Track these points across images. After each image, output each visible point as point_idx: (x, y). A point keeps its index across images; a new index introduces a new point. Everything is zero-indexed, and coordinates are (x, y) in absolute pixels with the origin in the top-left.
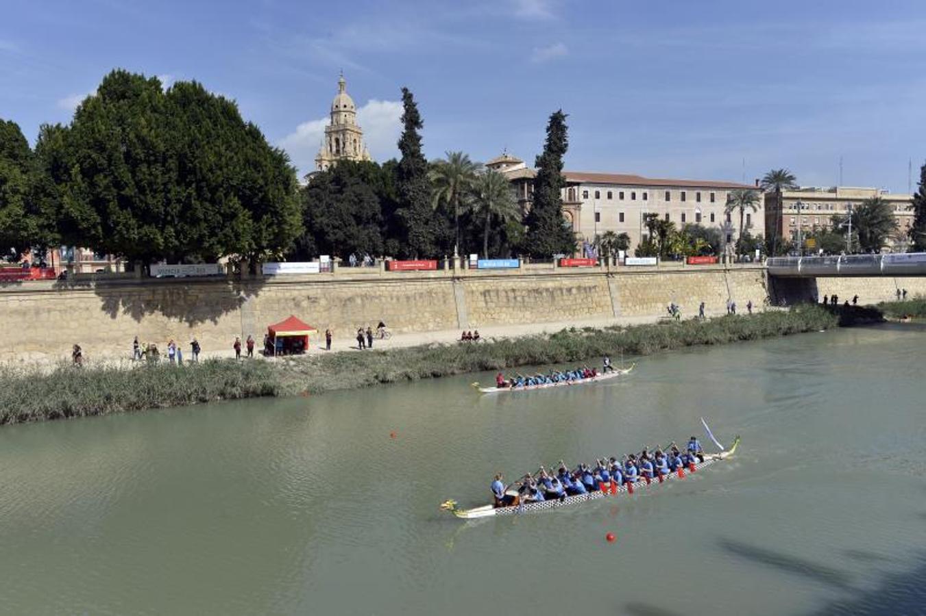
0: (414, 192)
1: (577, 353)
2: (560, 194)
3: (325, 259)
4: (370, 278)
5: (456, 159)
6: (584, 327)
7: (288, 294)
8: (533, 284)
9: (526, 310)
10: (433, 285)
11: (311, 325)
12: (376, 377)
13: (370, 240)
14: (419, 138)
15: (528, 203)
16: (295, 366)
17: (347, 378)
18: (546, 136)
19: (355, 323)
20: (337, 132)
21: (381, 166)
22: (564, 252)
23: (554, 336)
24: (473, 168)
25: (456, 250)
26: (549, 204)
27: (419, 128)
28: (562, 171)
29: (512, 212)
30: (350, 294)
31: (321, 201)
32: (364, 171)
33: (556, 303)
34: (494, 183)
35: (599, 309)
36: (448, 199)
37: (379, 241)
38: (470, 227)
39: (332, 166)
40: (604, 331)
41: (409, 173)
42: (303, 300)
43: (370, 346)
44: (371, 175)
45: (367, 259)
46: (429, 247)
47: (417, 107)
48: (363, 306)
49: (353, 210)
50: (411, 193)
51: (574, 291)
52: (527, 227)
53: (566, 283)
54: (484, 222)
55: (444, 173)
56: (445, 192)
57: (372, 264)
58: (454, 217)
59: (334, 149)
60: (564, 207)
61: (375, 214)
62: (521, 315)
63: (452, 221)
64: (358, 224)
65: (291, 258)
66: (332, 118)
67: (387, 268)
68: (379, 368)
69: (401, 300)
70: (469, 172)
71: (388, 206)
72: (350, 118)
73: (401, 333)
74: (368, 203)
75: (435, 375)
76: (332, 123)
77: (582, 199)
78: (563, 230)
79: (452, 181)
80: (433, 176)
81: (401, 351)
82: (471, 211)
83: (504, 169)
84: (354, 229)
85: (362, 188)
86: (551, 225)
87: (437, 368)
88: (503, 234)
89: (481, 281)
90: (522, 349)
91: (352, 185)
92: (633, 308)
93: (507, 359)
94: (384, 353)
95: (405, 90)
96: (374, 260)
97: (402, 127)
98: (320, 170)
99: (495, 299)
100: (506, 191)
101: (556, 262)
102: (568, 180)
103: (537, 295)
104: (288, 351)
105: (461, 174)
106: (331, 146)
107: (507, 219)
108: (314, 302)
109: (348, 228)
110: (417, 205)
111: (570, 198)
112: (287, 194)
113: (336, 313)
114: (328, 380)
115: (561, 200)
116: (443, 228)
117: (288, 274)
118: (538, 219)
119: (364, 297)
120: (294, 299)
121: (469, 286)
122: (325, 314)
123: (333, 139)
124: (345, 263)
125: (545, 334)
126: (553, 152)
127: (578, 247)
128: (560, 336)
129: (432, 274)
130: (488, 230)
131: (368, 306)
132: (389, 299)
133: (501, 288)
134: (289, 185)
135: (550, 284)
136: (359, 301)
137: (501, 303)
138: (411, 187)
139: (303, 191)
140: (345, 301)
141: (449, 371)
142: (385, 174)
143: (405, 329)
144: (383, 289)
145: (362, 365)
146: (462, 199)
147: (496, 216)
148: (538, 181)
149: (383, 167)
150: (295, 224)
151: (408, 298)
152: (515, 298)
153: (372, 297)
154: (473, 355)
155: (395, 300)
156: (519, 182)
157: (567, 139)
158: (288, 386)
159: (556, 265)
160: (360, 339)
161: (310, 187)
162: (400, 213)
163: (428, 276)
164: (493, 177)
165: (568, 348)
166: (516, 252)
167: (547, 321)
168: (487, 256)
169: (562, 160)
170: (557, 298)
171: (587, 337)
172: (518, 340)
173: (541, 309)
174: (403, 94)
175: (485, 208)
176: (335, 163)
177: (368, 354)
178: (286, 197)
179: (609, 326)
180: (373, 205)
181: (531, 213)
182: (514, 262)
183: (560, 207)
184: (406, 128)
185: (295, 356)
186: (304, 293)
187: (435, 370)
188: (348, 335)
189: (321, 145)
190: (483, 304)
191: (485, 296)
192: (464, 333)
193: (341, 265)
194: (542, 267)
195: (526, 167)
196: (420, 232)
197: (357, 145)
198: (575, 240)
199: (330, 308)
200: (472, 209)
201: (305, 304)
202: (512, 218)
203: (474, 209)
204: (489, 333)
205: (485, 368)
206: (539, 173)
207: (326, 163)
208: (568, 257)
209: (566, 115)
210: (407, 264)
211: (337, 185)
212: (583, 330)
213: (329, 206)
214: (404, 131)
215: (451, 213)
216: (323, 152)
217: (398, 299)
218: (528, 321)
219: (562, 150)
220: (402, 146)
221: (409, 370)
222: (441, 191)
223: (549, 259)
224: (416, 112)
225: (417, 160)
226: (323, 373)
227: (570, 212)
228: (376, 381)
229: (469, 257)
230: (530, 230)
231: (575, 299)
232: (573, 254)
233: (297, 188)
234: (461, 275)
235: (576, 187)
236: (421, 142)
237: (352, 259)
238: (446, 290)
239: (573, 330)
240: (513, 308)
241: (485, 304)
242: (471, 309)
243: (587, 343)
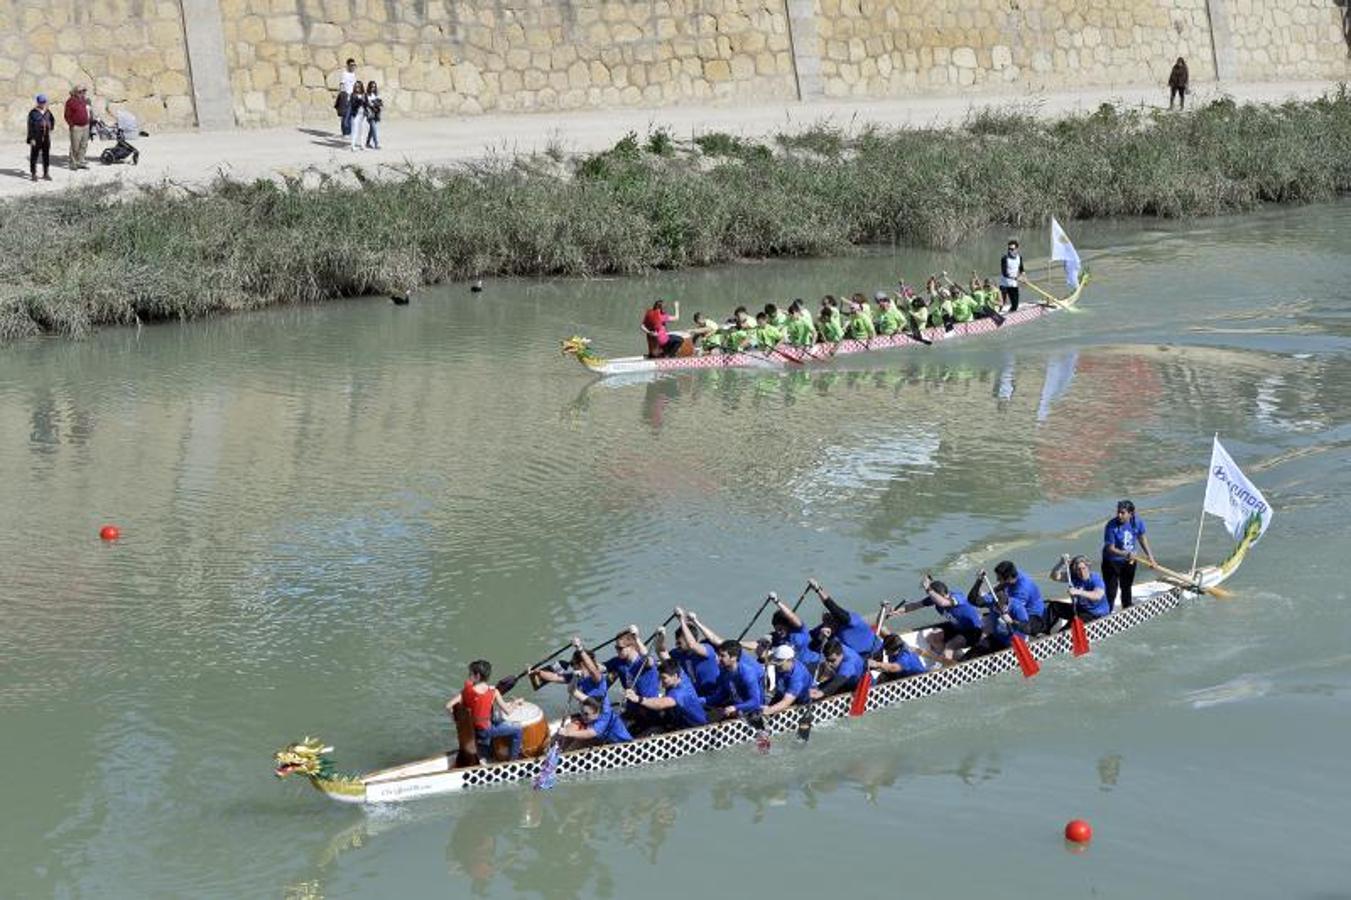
1: (691, 235)
9: (462, 60)
23: (593, 168)
35: (742, 66)
40: (776, 151)
62: (440, 76)
75: (151, 315)
87: (161, 282)
92: (868, 66)
93: (422, 254)
125: (554, 154)
128: (619, 167)
137: (364, 24)
141: (206, 300)
154: (292, 235)
165: (655, 217)
171: (720, 174)
172: (456, 183)
173: (520, 58)
179: (793, 134)
187: (153, 293)
205: (344, 287)
212: (698, 148)
221: (44, 293)
239: (658, 144)
240: (413, 47)
241: (299, 34)
242: (243, 48)
243: (727, 199)
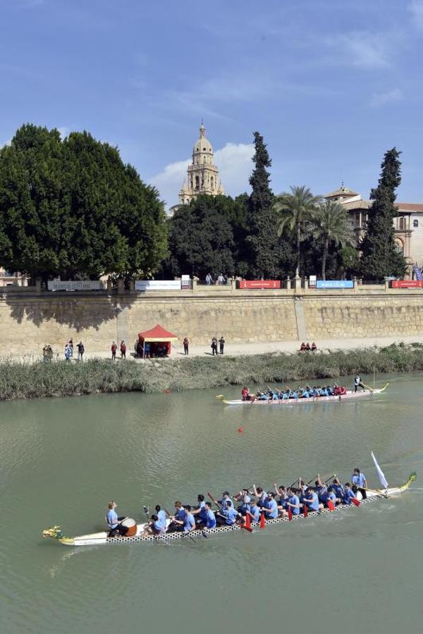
0: (262, 222)
1: (405, 365)
2: (392, 223)
3: (186, 278)
4: (223, 295)
5: (299, 192)
6: (411, 342)
7: (154, 307)
8: (366, 303)
9: (359, 326)
10: (277, 302)
11: (173, 333)
12: (227, 380)
13: (224, 261)
14: (268, 175)
15: (362, 231)
16: (160, 367)
17: (201, 379)
18: (380, 171)
19: (209, 333)
20: (197, 171)
21: (234, 199)
22: (395, 275)
23: (384, 350)
24: (314, 200)
25: (297, 272)
26: (382, 232)
27: (267, 166)
28: (394, 202)
29: (348, 239)
30: (205, 309)
31: (183, 229)
32: (219, 204)
33: (386, 321)
34: (333, 214)
36: (292, 227)
37: (231, 263)
38: (310, 252)
39: (193, 200)
41: (259, 206)
42: (167, 312)
43: (222, 353)
44: (226, 208)
45: (221, 278)
46: (273, 269)
47: (266, 148)
48: (217, 318)
49: (210, 236)
50: (259, 223)
51: (404, 310)
52: (361, 252)
53: (396, 302)
54: (322, 248)
55: (288, 204)
56: (289, 221)
57: (225, 283)
58: (297, 242)
59: (195, 185)
60: (396, 234)
61: (228, 241)
62: (354, 330)
63: (294, 246)
64: (214, 249)
65: (158, 277)
66: (194, 159)
67: (238, 287)
68: (228, 371)
69: (248, 313)
70: (310, 204)
71: (239, 233)
72: (208, 159)
73: (248, 342)
74: (223, 230)
75: (278, 380)
76: (193, 163)
77: (412, 227)
78: (394, 255)
79: (295, 212)
80: (278, 207)
81: (248, 358)
82: (311, 238)
83: (341, 201)
84: (210, 254)
85: (218, 218)
86: (384, 250)
87: (280, 374)
88: (339, 258)
89: (319, 299)
90: (355, 360)
91: (209, 216)
93: (340, 369)
94: (234, 360)
95: (257, 134)
96: (226, 280)
97: (253, 166)
98: (182, 203)
99: (331, 315)
100: (343, 221)
101: (387, 283)
102: (400, 210)
103: (369, 313)
104: (154, 355)
105: (303, 205)
106: (192, 182)
107: (344, 245)
108: (176, 314)
109: (206, 252)
110: (264, 233)
111: (401, 227)
112: (157, 223)
113: (194, 323)
114: (186, 381)
115: (394, 228)
116: (287, 253)
117: (155, 291)
118: (372, 245)
119: (218, 311)
120: (160, 311)
121: (308, 303)
122: (185, 325)
123: (194, 177)
124: (202, 282)
125: (376, 347)
126: (387, 186)
127: (407, 271)
128: (390, 350)
129: (276, 292)
130: (326, 254)
131: (220, 318)
132: (238, 313)
133: (336, 306)
134: (158, 215)
135: (381, 304)
136: (213, 314)
137: (336, 319)
138: (259, 217)
139: (168, 221)
140: (202, 314)
141: (289, 377)
142: (237, 205)
143: (251, 340)
144: (233, 304)
145: (215, 368)
146: (304, 228)
147: (334, 242)
148: (373, 212)
149: (236, 200)
150: (162, 249)
151: (255, 312)
152: (349, 315)
153: (224, 312)
154: (310, 364)
155: (243, 314)
156: (354, 212)
157: (400, 173)
158: (154, 384)
159: (387, 287)
160: (214, 346)
161: (175, 217)
162: (250, 240)
163: (273, 294)
164: (332, 208)
165: (397, 361)
166: (350, 274)
167: (377, 336)
168: (324, 278)
169: (395, 192)
170: (387, 316)
171: (415, 352)
172: (351, 353)
173: (373, 326)
174: (255, 138)
175: (324, 235)
176: (195, 198)
177: (220, 358)
178: (155, 226)
180: (227, 233)
181: (365, 239)
182: (350, 283)
183: (392, 234)
184: (257, 166)
185: (159, 359)
186: (168, 306)
187: (277, 376)
188: (203, 343)
189: (184, 182)
190: (320, 320)
191: (322, 313)
192: (303, 345)
193: (199, 283)
194: (374, 288)
195: (362, 199)
196: (266, 256)
197: (214, 181)
198: (406, 264)
199: (189, 319)
200: (312, 236)
201: (168, 315)
202: (348, 244)
203: (314, 236)
204: (325, 345)
205: (321, 376)
206: (374, 204)
207: (188, 197)
208: (398, 280)
209: (400, 153)
210: (254, 284)
211: (197, 216)
212: (411, 346)
213: (190, 233)
214: (255, 169)
215: (293, 239)
216: (186, 188)
217: (246, 313)
218: (361, 336)
219: (396, 183)
220: (252, 182)
221: (254, 375)
222: (286, 220)
223: (381, 281)
224: (266, 152)
225: (266, 193)
226: (182, 374)
227: (401, 240)
228: (226, 383)
229: (308, 278)
230: (364, 255)
231: (405, 317)
232: (403, 276)
233: (165, 217)
234: (301, 294)
235: (407, 217)
236: (269, 178)
237: (208, 278)
238: (287, 306)
239: (401, 345)
240: (347, 323)
241: (321, 320)
242: (309, 323)
243: (415, 357)
